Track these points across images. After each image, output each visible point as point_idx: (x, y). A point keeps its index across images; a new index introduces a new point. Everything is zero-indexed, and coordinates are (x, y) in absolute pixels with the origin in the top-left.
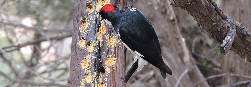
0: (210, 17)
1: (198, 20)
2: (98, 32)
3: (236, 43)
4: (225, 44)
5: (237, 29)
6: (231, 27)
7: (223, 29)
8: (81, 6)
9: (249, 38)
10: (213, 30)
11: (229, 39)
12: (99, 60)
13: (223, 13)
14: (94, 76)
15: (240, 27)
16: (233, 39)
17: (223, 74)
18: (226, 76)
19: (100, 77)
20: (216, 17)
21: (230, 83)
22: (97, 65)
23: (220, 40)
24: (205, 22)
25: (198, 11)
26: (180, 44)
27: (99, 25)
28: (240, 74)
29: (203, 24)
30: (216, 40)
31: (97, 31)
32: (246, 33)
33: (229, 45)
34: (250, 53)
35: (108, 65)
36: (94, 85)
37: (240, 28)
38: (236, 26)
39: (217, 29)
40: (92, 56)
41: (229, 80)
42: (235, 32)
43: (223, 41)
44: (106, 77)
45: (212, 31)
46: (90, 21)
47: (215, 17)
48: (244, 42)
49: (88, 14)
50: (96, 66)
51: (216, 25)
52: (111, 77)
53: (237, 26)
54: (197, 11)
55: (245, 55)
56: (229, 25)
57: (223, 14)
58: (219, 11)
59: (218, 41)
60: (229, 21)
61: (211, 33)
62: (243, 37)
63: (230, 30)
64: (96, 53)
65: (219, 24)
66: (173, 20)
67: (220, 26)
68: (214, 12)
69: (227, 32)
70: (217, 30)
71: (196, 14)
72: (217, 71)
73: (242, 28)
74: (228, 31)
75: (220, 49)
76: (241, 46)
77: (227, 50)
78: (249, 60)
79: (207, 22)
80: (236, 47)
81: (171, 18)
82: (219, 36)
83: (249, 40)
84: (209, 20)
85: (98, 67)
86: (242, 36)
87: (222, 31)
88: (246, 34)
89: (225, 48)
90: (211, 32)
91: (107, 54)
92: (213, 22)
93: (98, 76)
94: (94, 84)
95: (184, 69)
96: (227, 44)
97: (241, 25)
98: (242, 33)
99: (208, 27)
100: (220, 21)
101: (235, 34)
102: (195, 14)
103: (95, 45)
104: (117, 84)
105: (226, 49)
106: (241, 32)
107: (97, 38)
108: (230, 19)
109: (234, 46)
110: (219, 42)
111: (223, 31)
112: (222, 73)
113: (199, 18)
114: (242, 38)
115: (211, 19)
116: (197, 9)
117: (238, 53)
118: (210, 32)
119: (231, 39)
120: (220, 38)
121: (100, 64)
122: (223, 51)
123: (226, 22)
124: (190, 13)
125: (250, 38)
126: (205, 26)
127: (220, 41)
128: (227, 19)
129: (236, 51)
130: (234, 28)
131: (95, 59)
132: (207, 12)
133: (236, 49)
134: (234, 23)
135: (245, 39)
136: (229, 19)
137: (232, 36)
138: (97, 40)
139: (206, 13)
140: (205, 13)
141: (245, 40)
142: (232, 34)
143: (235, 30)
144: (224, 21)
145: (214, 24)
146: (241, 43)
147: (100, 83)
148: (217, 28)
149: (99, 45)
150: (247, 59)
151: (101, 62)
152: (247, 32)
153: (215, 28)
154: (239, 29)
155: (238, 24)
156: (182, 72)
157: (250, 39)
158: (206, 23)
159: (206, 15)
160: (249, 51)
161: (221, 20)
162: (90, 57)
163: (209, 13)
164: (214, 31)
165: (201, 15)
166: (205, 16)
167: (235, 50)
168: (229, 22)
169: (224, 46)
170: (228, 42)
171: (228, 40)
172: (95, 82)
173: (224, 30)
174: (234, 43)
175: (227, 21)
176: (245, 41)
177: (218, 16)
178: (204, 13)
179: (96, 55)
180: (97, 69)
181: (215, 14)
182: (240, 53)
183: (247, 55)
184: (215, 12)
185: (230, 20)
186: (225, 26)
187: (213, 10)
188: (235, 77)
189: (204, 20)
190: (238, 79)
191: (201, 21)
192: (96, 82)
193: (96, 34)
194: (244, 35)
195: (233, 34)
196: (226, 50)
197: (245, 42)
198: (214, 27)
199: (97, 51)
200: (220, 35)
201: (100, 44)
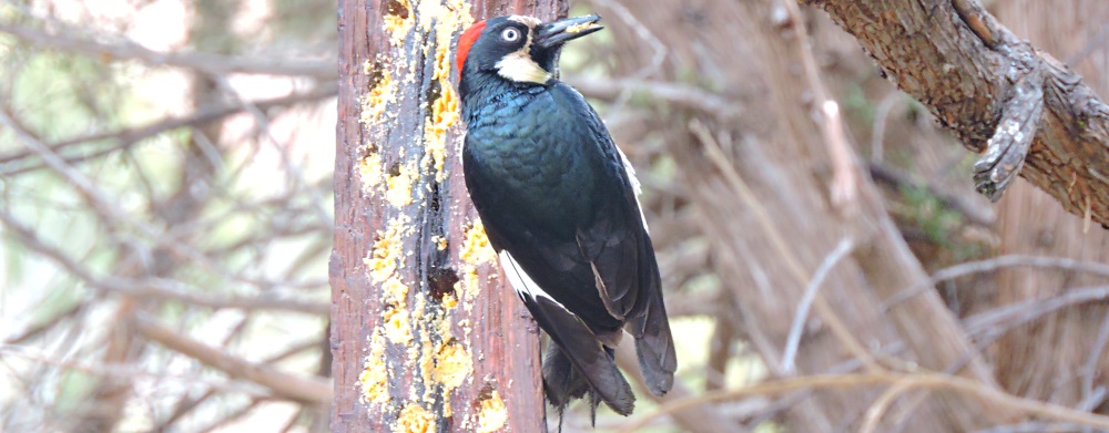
0: (927, 41)
1: (878, 53)
2: (428, 118)
3: (1046, 147)
4: (997, 155)
5: (1049, 89)
6: (1022, 81)
7: (986, 90)
8: (362, 10)
9: (1099, 126)
10: (943, 93)
11: (1013, 133)
12: (434, 239)
13: (984, 18)
14: (417, 313)
15: (1060, 80)
16: (1029, 134)
17: (1006, 260)
18: (1019, 266)
19: (440, 312)
20: (956, 38)
21: (1037, 294)
22: (428, 265)
23: (976, 137)
24: (907, 61)
25: (877, 14)
26: (817, 129)
27: (431, 89)
28: (1079, 257)
29: (898, 71)
30: (959, 136)
31: (422, 113)
32: (1089, 104)
33: (1012, 159)
34: (1102, 191)
35: (469, 260)
36: (420, 349)
37: (1060, 85)
38: (1041, 75)
39: (959, 90)
40: (404, 225)
41: (1030, 284)
42: (1041, 102)
43: (985, 142)
44: (465, 314)
45: (938, 99)
46: (397, 72)
47: (951, 36)
48: (1079, 146)
49: (389, 43)
50: (424, 268)
51: (956, 72)
52: (486, 310)
53: (1050, 76)
54: (871, 16)
55: (1083, 199)
56: (1013, 72)
57: (986, 26)
58: (967, 12)
59: (966, 140)
60: (1012, 52)
61: (935, 109)
62: (1075, 125)
63: (1015, 93)
64: (422, 211)
65: (968, 67)
66: (788, 25)
67: (975, 77)
68: (947, 19)
69: (1006, 101)
70: (962, 96)
71: (869, 29)
72: (981, 243)
73: (1067, 82)
74: (1010, 98)
75: (976, 178)
76: (1065, 162)
77: (1005, 182)
78: (1103, 221)
79: (918, 59)
80: (1044, 165)
81: (780, 15)
82: (969, 122)
83: (1103, 135)
84: (926, 51)
85: (430, 270)
86: (1069, 117)
87: (981, 98)
88: (1085, 109)
89: (994, 174)
90: (934, 102)
91: (467, 214)
92: (941, 59)
93: (432, 310)
94: (418, 345)
95: (838, 237)
96: (1006, 157)
97: (1064, 70)
98: (1071, 106)
99: (922, 81)
100: (972, 53)
101: (1039, 110)
102: (864, 27)
103: (415, 176)
104: (508, 342)
105: (1001, 178)
106: (1064, 101)
107: (422, 147)
108: (1016, 45)
109: (1036, 162)
110: (970, 146)
111: (989, 99)
112: (1002, 251)
113: (880, 42)
114: (1068, 126)
115: (936, 49)
116: (871, 6)
117: (1055, 192)
118: (930, 103)
119: (1020, 134)
120: (974, 130)
121: (442, 257)
122: (986, 186)
123: (999, 57)
124: (842, 22)
125: (1104, 127)
126: (908, 79)
127: (974, 142)
128: (1005, 47)
129: (1046, 183)
130: (1033, 84)
131: (416, 238)
132: (919, 16)
133: (1045, 176)
134: (1036, 65)
135: (1082, 131)
136: (1012, 45)
137: (1026, 121)
138: (423, 154)
139: (914, 23)
140: (907, 23)
141: (1084, 136)
142: (1024, 111)
143: (1040, 94)
144: (991, 56)
145: (947, 67)
146: (1066, 150)
147: (445, 340)
148: (961, 85)
149: (434, 177)
150: (1093, 217)
151: (441, 248)
152: (1093, 101)
153: (952, 87)
154: (1056, 89)
155: (1052, 64)
156: (831, 247)
157: (1103, 131)
158: (914, 64)
159: (910, 32)
160: (1100, 182)
161: (977, 51)
162: (401, 230)
163: (925, 20)
164: (949, 100)
165: (889, 32)
166: (909, 37)
167: (1042, 178)
168: (1013, 59)
169: (990, 164)
170: (1008, 148)
171: (1007, 138)
172: (419, 337)
173: (989, 96)
174: (1035, 149)
175: (1005, 55)
176: (1084, 140)
177: (964, 33)
178: (903, 22)
179: (422, 219)
180: (429, 279)
181: (949, 23)
182: (1061, 190)
183: (1092, 199)
184: (951, 17)
185: (1016, 48)
186: (997, 77)
187: (941, 7)
188: (1057, 269)
189: (902, 53)
190: (1069, 278)
191: (891, 59)
192: (425, 337)
193: (420, 127)
194: (1078, 113)
195: (1030, 112)
196: (1000, 181)
197: (1085, 144)
198: (947, 82)
199: (424, 204)
200: (973, 118)
201: (436, 171)
